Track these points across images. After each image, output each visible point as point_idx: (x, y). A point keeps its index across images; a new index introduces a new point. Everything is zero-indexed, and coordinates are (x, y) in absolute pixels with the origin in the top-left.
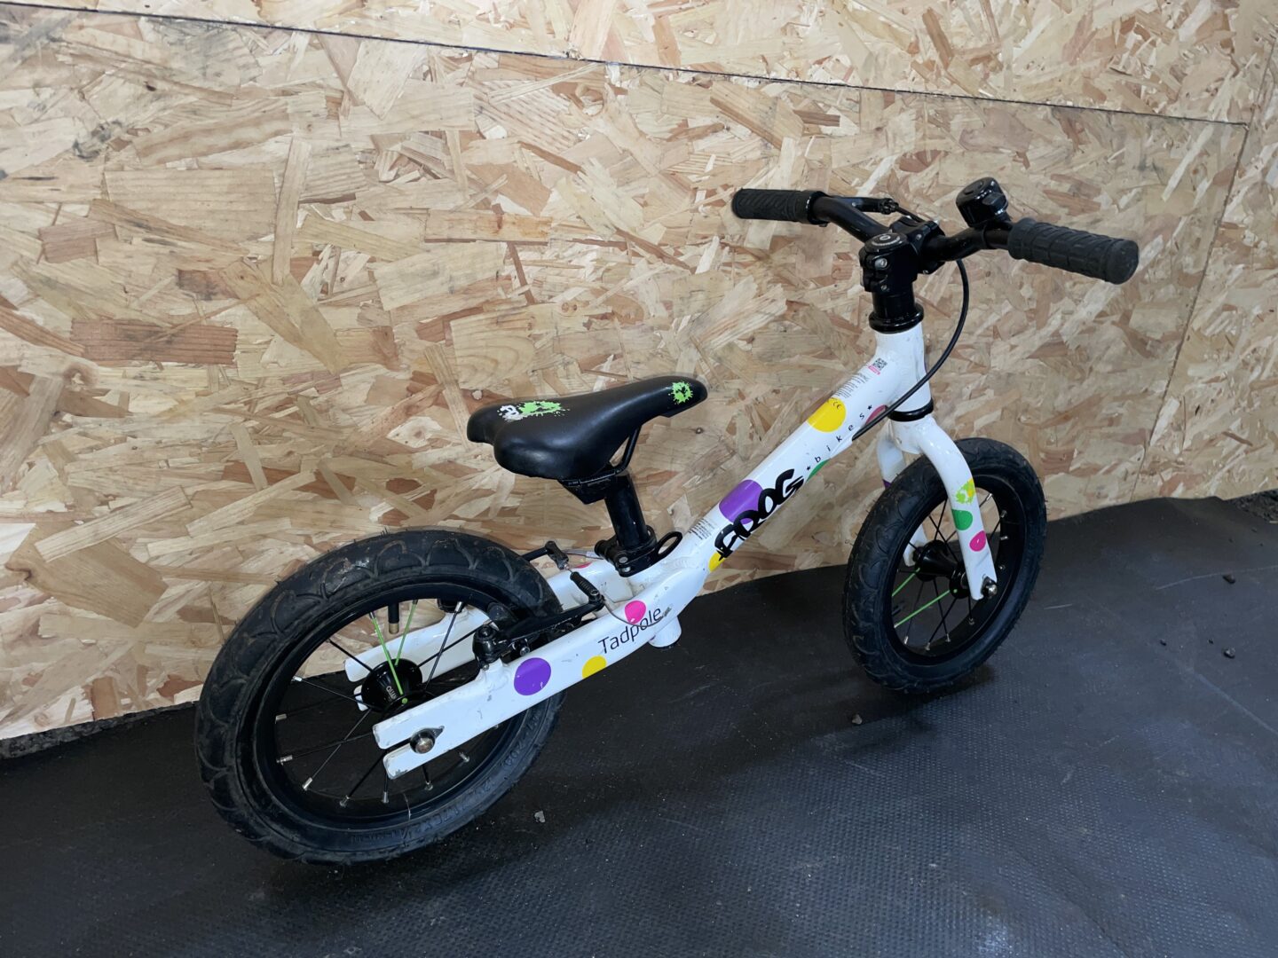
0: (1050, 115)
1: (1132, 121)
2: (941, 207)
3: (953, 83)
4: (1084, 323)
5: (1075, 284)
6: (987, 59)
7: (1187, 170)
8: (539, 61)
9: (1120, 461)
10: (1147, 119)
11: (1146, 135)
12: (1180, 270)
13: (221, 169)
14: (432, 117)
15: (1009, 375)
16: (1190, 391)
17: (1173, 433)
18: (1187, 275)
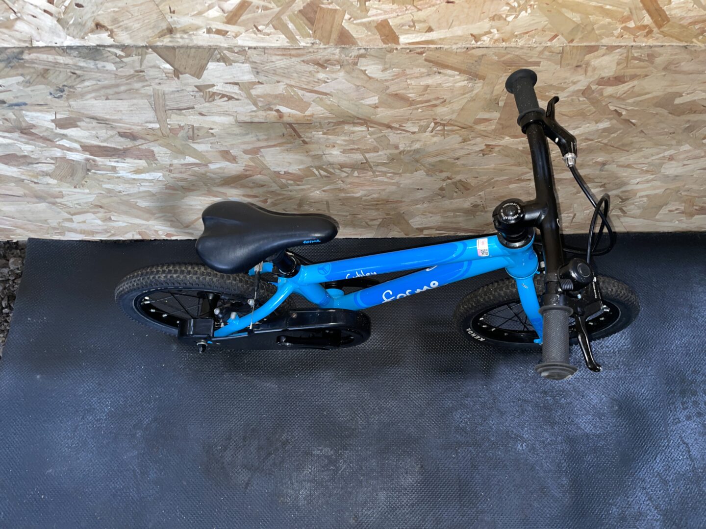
3: (665, 36)
13: (121, 99)
14: (228, 77)
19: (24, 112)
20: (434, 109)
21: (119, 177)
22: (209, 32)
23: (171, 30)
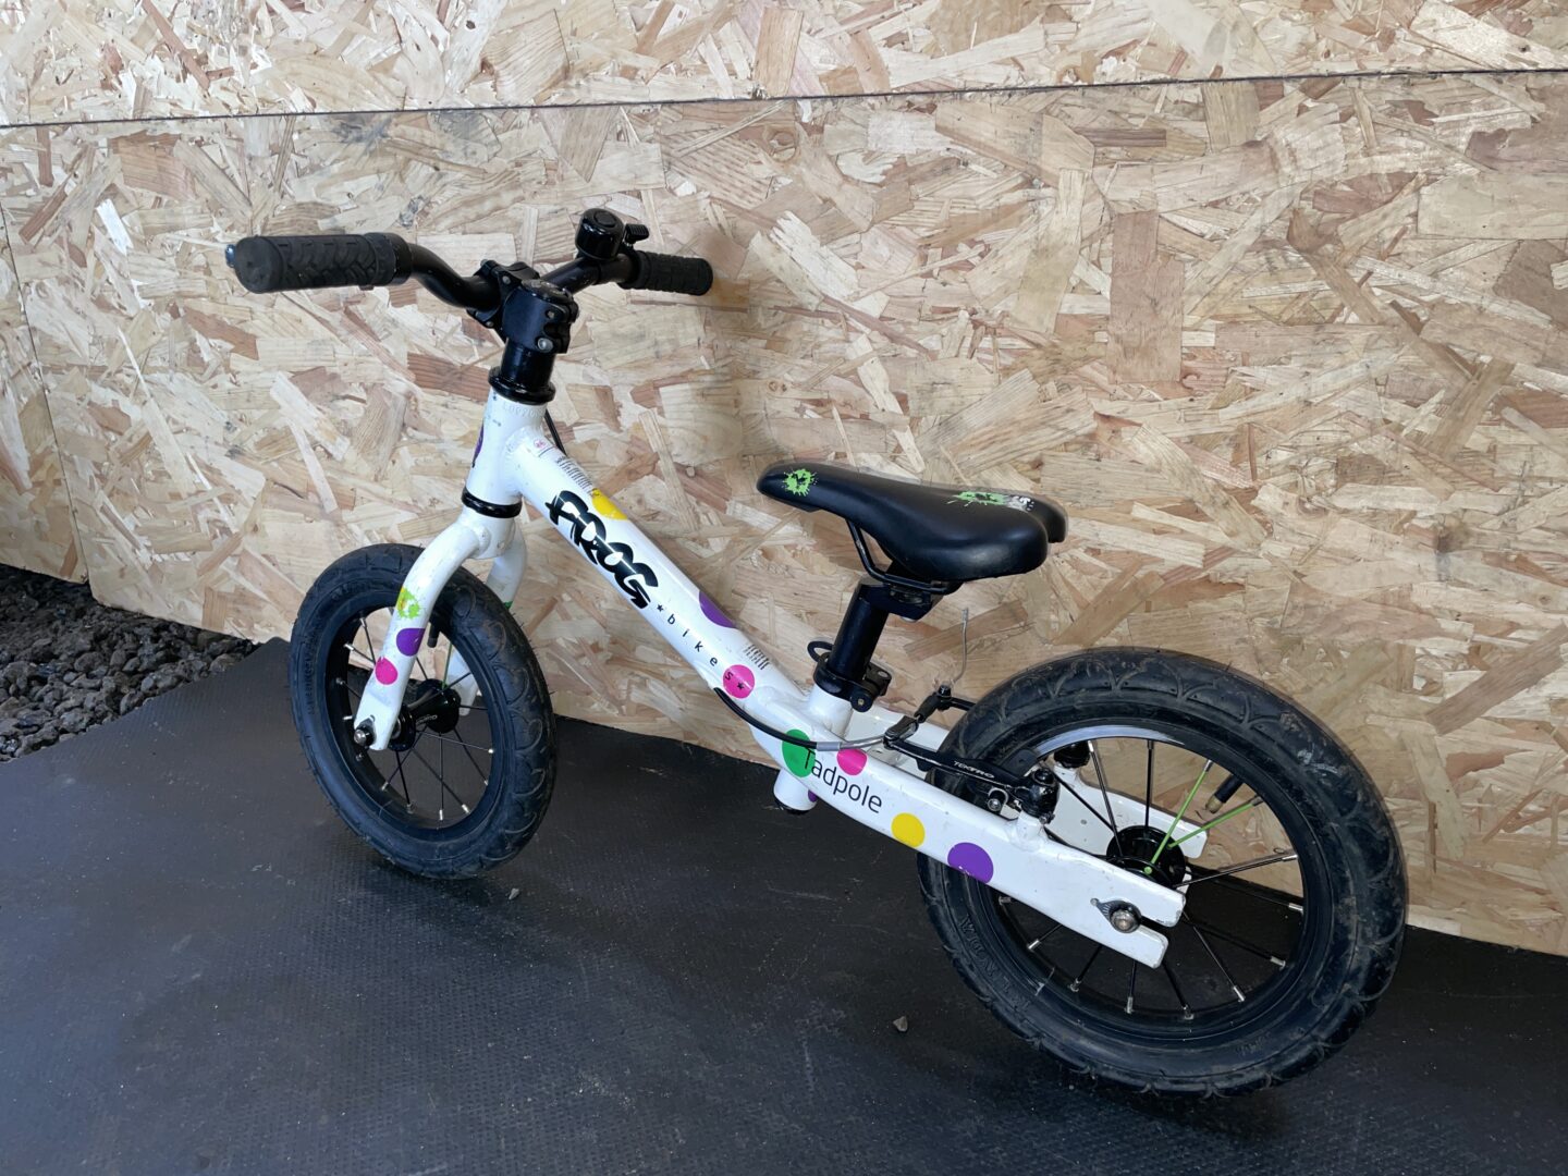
8: (722, 107)
13: (482, 233)
14: (628, 177)
20: (969, 275)
21: (441, 453)
22: (614, 74)
23: (567, 71)
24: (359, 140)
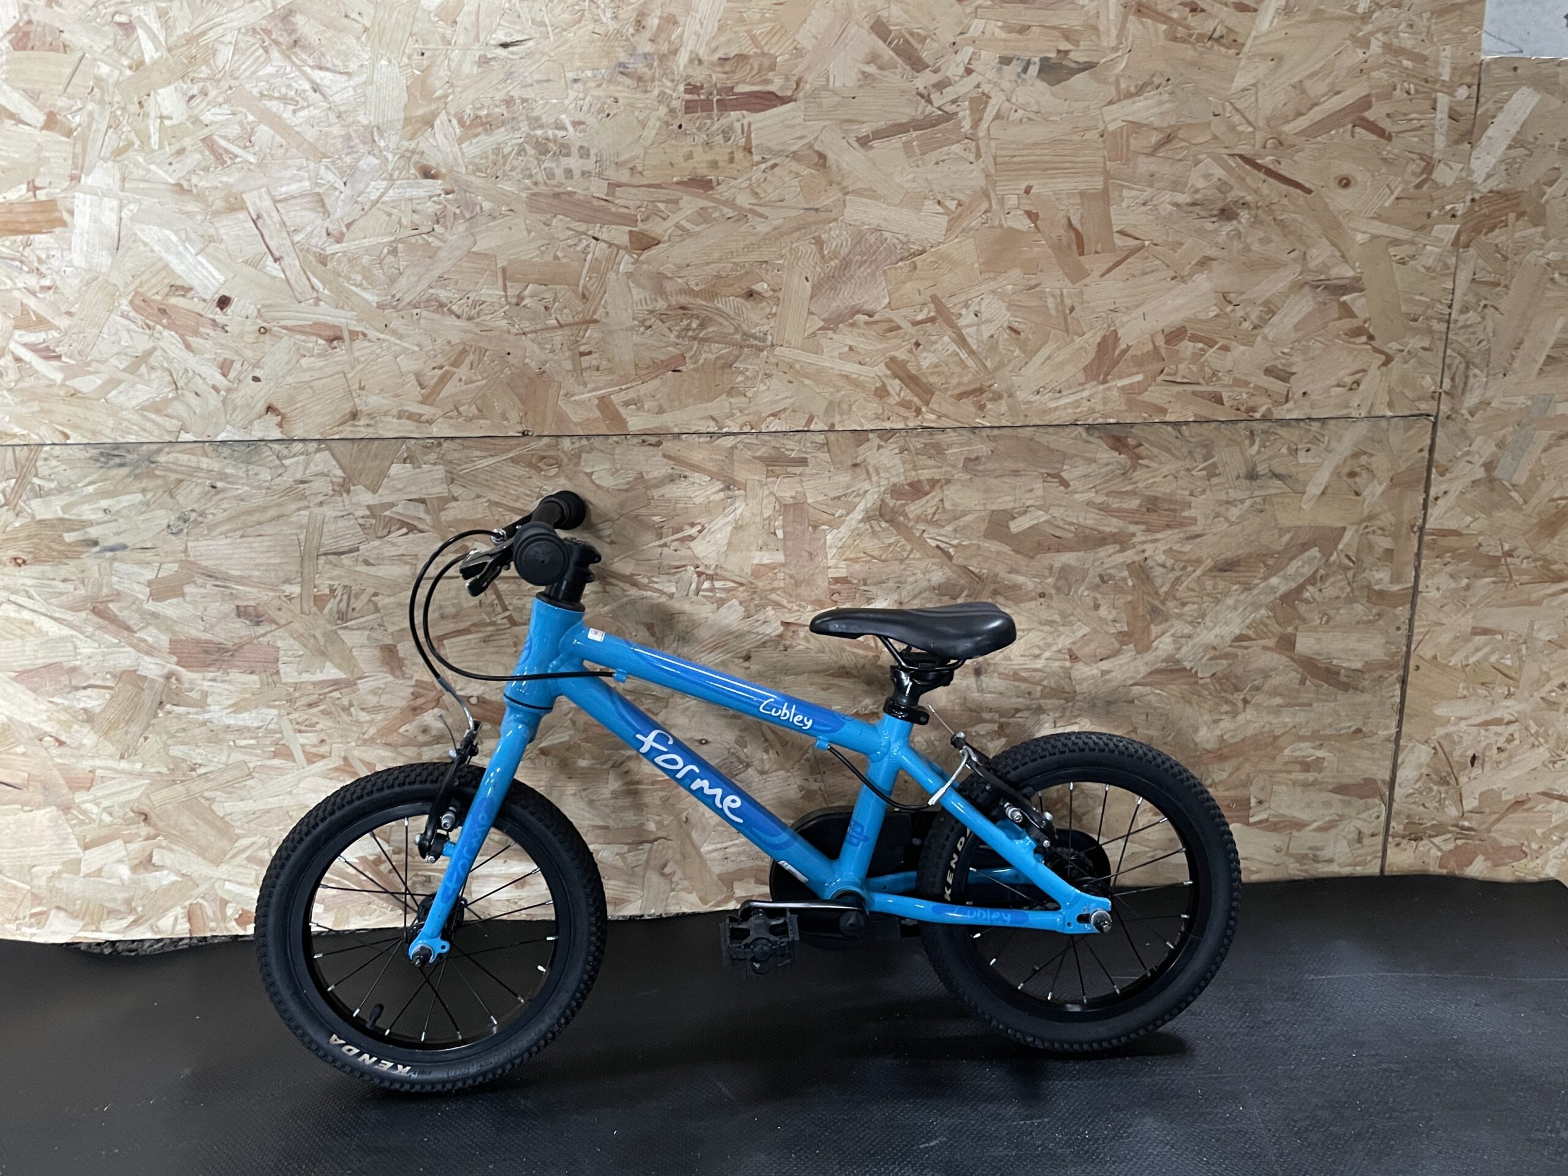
0: (1084, 435)
1: (1217, 429)
2: (955, 530)
3: (939, 417)
4: (1215, 648)
5: (1184, 604)
6: (980, 391)
7: (1336, 474)
8: (497, 441)
9: (1342, 817)
10: (1242, 425)
11: (1247, 442)
12: (1369, 587)
13: (260, 536)
14: (413, 489)
15: (1109, 703)
16: (1448, 736)
17: (1435, 788)
18: (1381, 594)
19: (116, 564)
20: (692, 544)
21: (204, 724)
22: (399, 417)
23: (354, 415)
24: (122, 465)
